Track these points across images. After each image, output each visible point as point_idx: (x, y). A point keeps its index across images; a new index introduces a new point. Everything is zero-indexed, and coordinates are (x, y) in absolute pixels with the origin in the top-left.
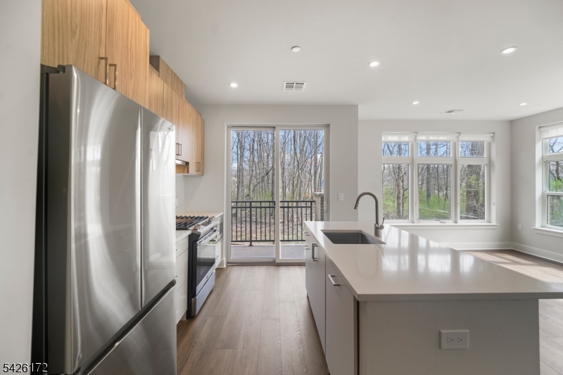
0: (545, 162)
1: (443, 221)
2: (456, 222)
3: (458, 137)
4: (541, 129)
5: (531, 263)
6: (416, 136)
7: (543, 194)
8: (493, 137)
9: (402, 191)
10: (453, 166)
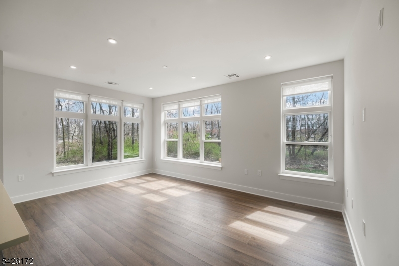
0: (165, 123)
1: (111, 161)
2: (121, 161)
3: (122, 103)
4: (164, 105)
5: (155, 179)
6: (89, 98)
7: (164, 140)
8: (143, 106)
9: (111, 140)
10: (119, 123)
